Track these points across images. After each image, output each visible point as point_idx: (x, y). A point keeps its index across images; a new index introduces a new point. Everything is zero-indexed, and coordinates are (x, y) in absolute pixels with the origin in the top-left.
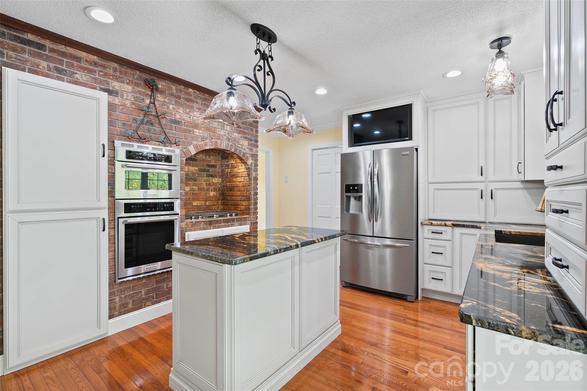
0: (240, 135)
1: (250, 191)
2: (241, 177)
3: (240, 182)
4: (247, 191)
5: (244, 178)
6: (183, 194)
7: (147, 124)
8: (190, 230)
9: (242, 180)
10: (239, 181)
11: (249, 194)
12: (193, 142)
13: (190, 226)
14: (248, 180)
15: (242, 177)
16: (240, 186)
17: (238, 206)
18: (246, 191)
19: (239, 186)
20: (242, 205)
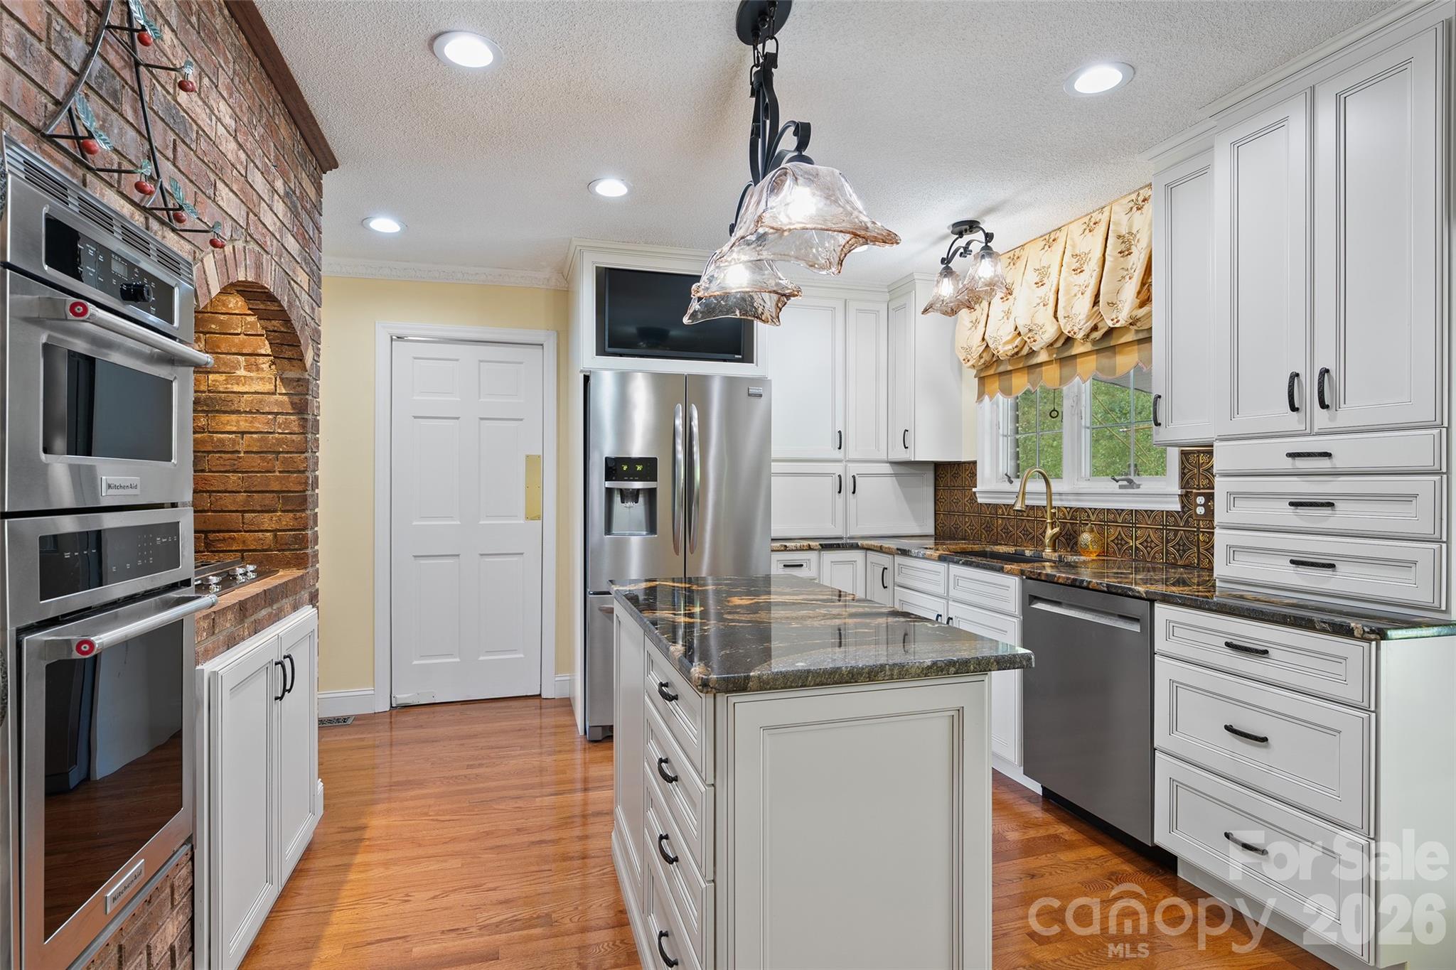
0: (297, 246)
1: (304, 472)
2: (246, 412)
3: (243, 433)
4: (288, 472)
5: (270, 417)
9: (257, 425)
10: (234, 429)
11: (300, 483)
14: (296, 429)
15: (258, 412)
16: (239, 452)
17: (227, 535)
18: (280, 472)
19: (237, 448)
20: (253, 528)
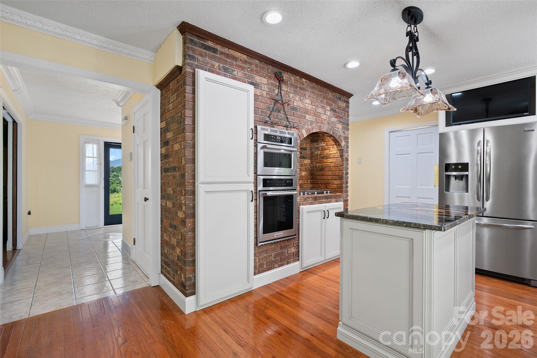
0: (337, 119)
1: (342, 171)
2: (332, 158)
3: (332, 162)
4: (339, 171)
5: (336, 158)
6: (298, 172)
7: (276, 111)
8: (303, 204)
9: (334, 160)
10: (330, 162)
11: (342, 173)
12: (305, 126)
13: (303, 201)
14: (341, 161)
15: (334, 158)
16: (331, 167)
17: (329, 185)
18: (338, 171)
19: (331, 166)
20: (333, 183)
